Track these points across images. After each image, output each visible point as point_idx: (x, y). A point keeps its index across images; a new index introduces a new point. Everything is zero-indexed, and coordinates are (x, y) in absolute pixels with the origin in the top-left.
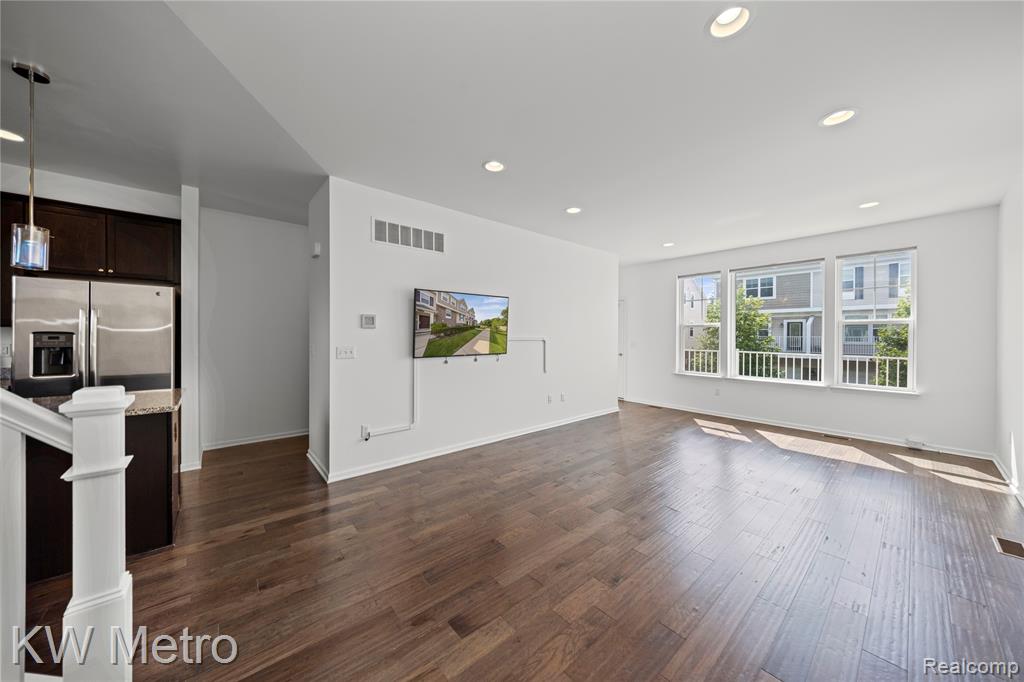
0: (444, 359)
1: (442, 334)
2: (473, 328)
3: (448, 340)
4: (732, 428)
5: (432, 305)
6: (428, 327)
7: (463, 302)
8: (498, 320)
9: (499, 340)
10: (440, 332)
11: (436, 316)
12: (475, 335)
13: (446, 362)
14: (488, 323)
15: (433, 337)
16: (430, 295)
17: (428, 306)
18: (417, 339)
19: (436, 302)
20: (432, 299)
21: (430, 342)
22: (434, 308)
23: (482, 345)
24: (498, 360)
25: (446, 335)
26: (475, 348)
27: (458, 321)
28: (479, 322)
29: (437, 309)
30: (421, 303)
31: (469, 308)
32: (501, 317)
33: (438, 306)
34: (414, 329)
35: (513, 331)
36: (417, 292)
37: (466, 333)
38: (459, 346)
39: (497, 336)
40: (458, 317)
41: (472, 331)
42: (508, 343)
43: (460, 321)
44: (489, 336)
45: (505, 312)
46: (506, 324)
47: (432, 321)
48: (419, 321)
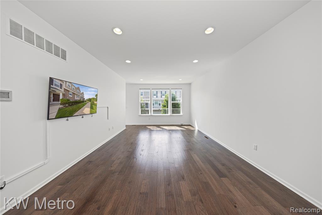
0: (66, 118)
1: (67, 105)
2: (83, 102)
3: (70, 108)
4: (155, 127)
5: (61, 88)
6: (58, 100)
7: (78, 88)
8: (94, 98)
9: (94, 108)
10: (66, 103)
11: (64, 95)
12: (84, 105)
13: (67, 120)
14: (90, 100)
15: (61, 106)
16: (60, 82)
17: (59, 88)
18: (50, 108)
19: (64, 87)
20: (61, 85)
21: (60, 109)
22: (63, 90)
23: (87, 110)
24: (92, 116)
25: (69, 105)
26: (84, 112)
27: (76, 98)
28: (86, 99)
29: (64, 91)
30: (54, 86)
31: (81, 92)
32: (95, 97)
33: (64, 89)
34: (49, 101)
35: (99, 103)
36: (51, 80)
37: (80, 104)
38: (76, 111)
39: (93, 106)
40: (76, 96)
41: (82, 103)
42: (97, 108)
43: (77, 98)
44: (90, 106)
45: (97, 95)
46: (97, 101)
47: (61, 97)
48: (53, 97)
